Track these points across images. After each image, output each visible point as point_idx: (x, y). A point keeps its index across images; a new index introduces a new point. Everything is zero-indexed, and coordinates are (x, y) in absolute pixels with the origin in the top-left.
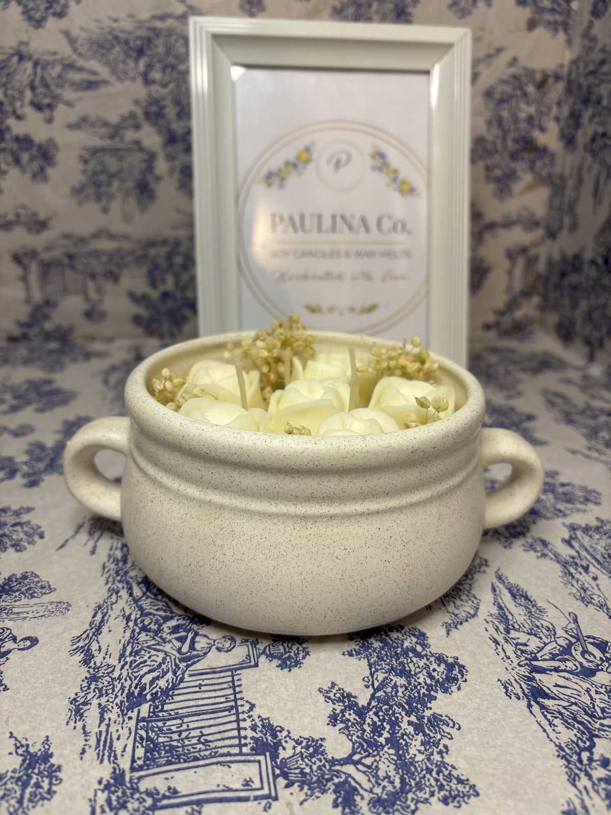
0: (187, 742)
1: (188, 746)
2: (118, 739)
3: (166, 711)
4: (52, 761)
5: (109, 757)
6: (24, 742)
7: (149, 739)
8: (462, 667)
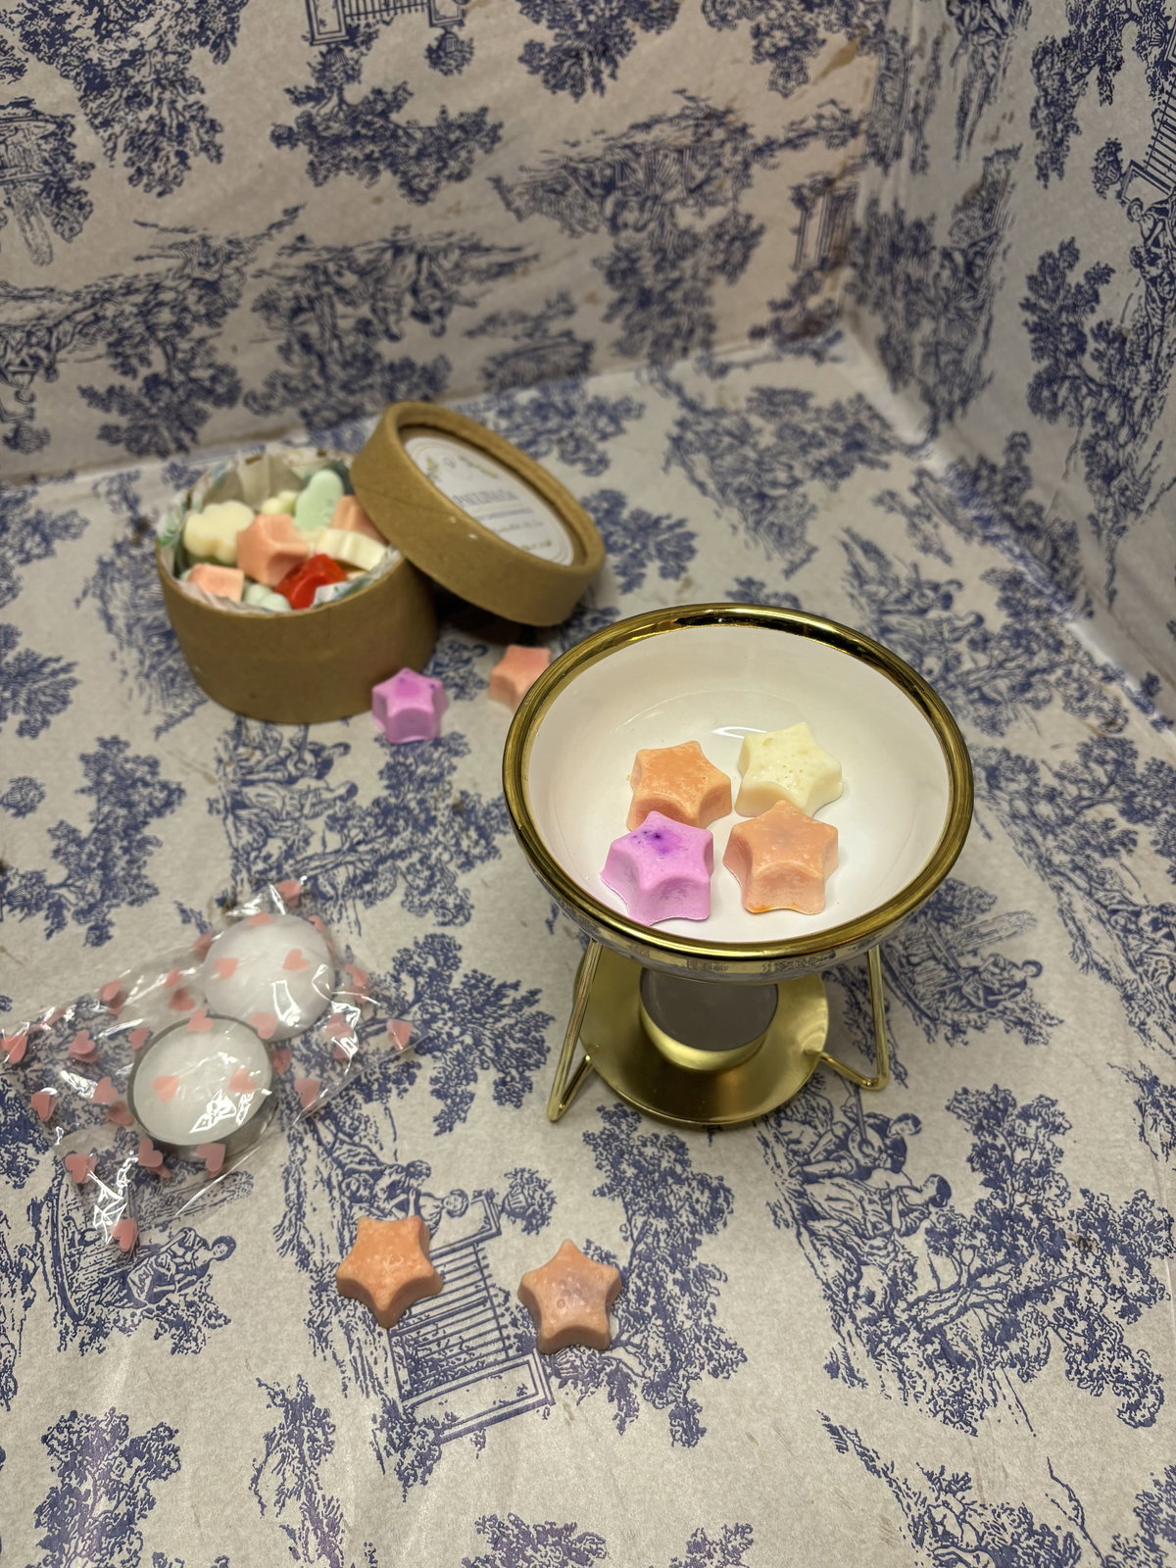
0: (449, 1353)
1: (451, 1357)
2: (376, 1362)
3: (415, 1316)
5: (373, 1387)
6: (277, 1389)
7: (408, 1356)
8: (727, 1190)
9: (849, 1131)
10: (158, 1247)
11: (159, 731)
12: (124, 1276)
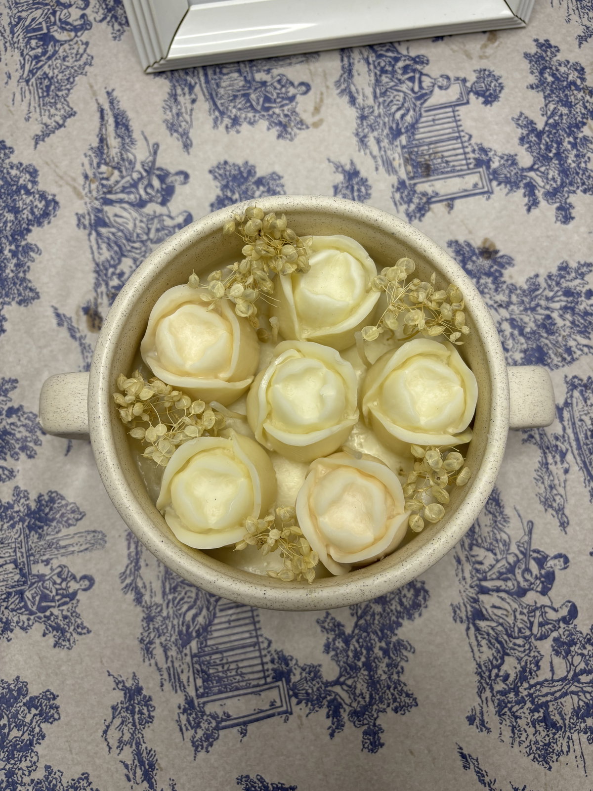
0: (229, 674)
1: (230, 676)
2: (182, 672)
3: (209, 646)
4: (144, 692)
5: (180, 687)
6: (120, 679)
7: (203, 671)
8: (426, 592)
9: (518, 561)
10: (44, 575)
11: (37, 140)
12: (21, 593)
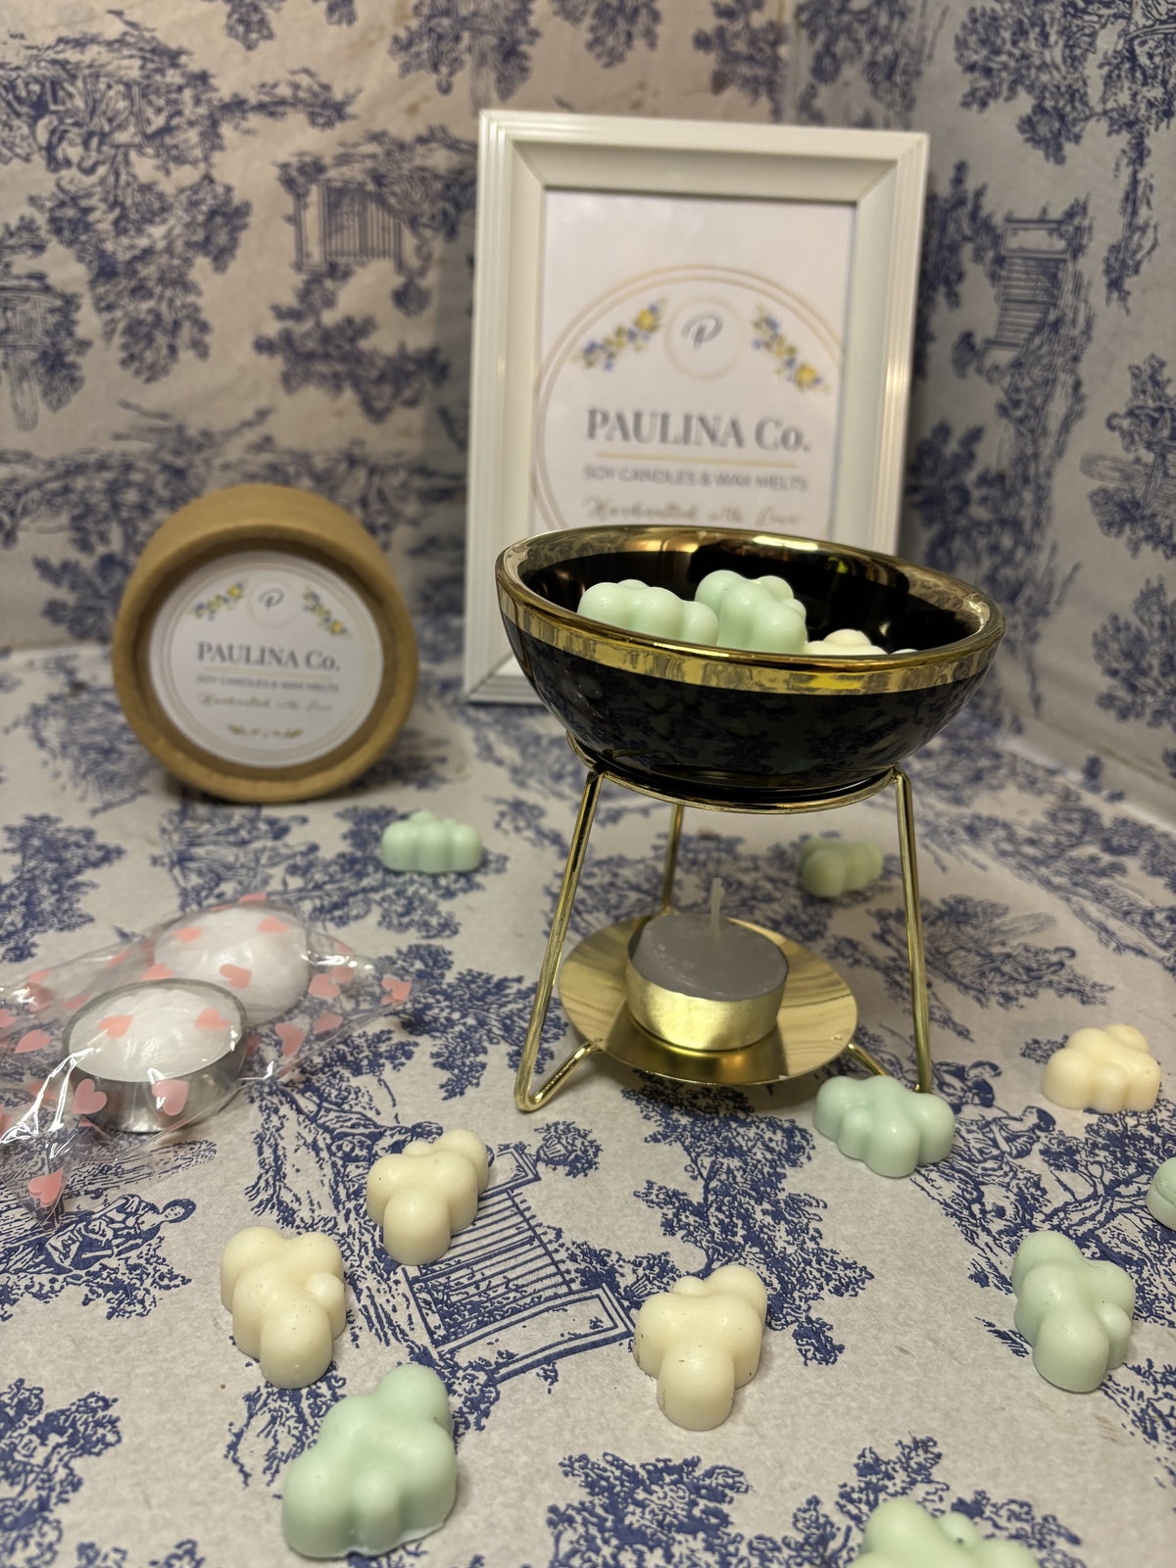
1: (496, 1297)
2: (394, 1310)
3: (441, 1262)
5: (395, 1334)
7: (436, 1301)
8: (803, 1130)
10: (88, 1213)
11: (94, 812)
